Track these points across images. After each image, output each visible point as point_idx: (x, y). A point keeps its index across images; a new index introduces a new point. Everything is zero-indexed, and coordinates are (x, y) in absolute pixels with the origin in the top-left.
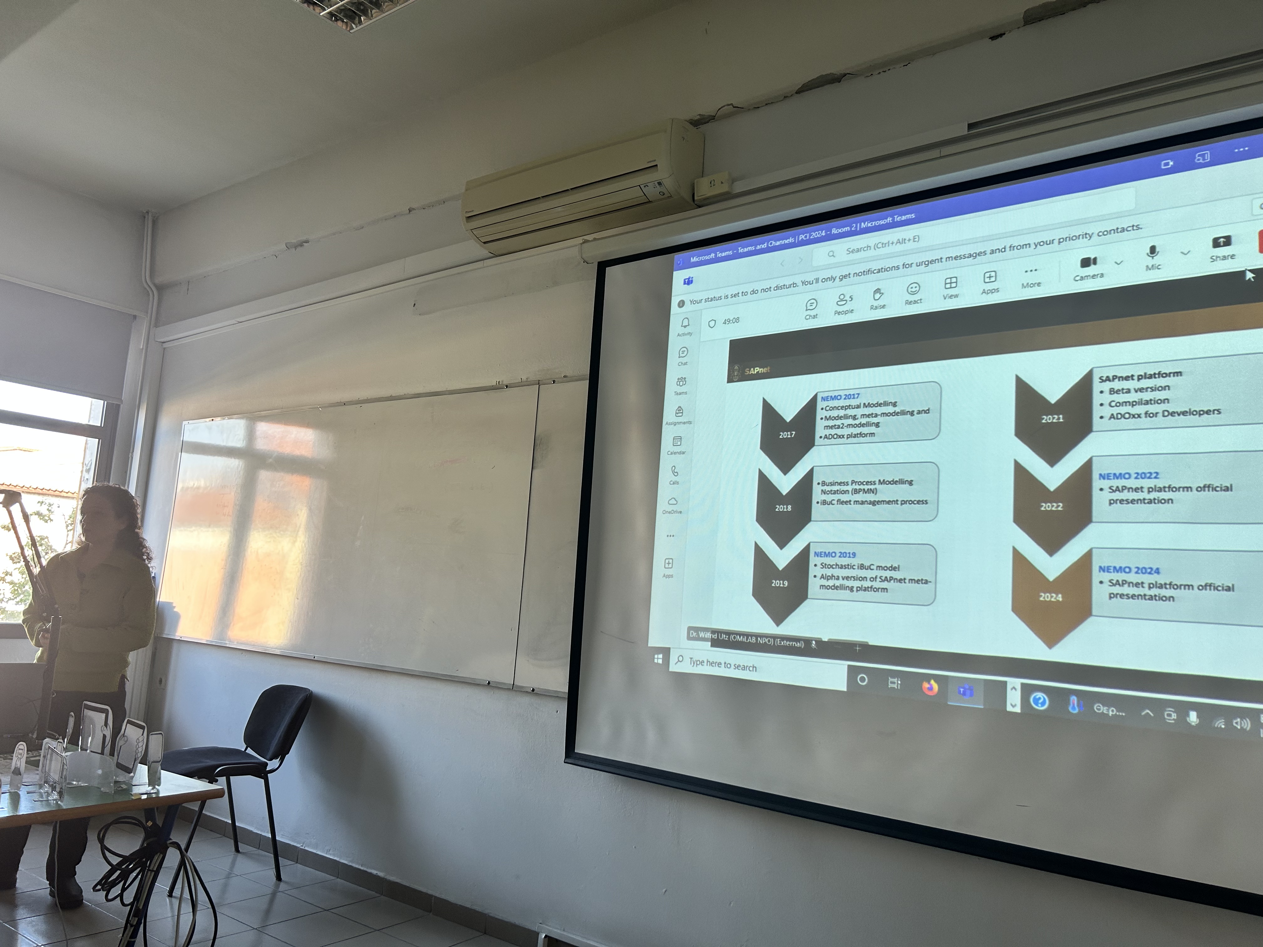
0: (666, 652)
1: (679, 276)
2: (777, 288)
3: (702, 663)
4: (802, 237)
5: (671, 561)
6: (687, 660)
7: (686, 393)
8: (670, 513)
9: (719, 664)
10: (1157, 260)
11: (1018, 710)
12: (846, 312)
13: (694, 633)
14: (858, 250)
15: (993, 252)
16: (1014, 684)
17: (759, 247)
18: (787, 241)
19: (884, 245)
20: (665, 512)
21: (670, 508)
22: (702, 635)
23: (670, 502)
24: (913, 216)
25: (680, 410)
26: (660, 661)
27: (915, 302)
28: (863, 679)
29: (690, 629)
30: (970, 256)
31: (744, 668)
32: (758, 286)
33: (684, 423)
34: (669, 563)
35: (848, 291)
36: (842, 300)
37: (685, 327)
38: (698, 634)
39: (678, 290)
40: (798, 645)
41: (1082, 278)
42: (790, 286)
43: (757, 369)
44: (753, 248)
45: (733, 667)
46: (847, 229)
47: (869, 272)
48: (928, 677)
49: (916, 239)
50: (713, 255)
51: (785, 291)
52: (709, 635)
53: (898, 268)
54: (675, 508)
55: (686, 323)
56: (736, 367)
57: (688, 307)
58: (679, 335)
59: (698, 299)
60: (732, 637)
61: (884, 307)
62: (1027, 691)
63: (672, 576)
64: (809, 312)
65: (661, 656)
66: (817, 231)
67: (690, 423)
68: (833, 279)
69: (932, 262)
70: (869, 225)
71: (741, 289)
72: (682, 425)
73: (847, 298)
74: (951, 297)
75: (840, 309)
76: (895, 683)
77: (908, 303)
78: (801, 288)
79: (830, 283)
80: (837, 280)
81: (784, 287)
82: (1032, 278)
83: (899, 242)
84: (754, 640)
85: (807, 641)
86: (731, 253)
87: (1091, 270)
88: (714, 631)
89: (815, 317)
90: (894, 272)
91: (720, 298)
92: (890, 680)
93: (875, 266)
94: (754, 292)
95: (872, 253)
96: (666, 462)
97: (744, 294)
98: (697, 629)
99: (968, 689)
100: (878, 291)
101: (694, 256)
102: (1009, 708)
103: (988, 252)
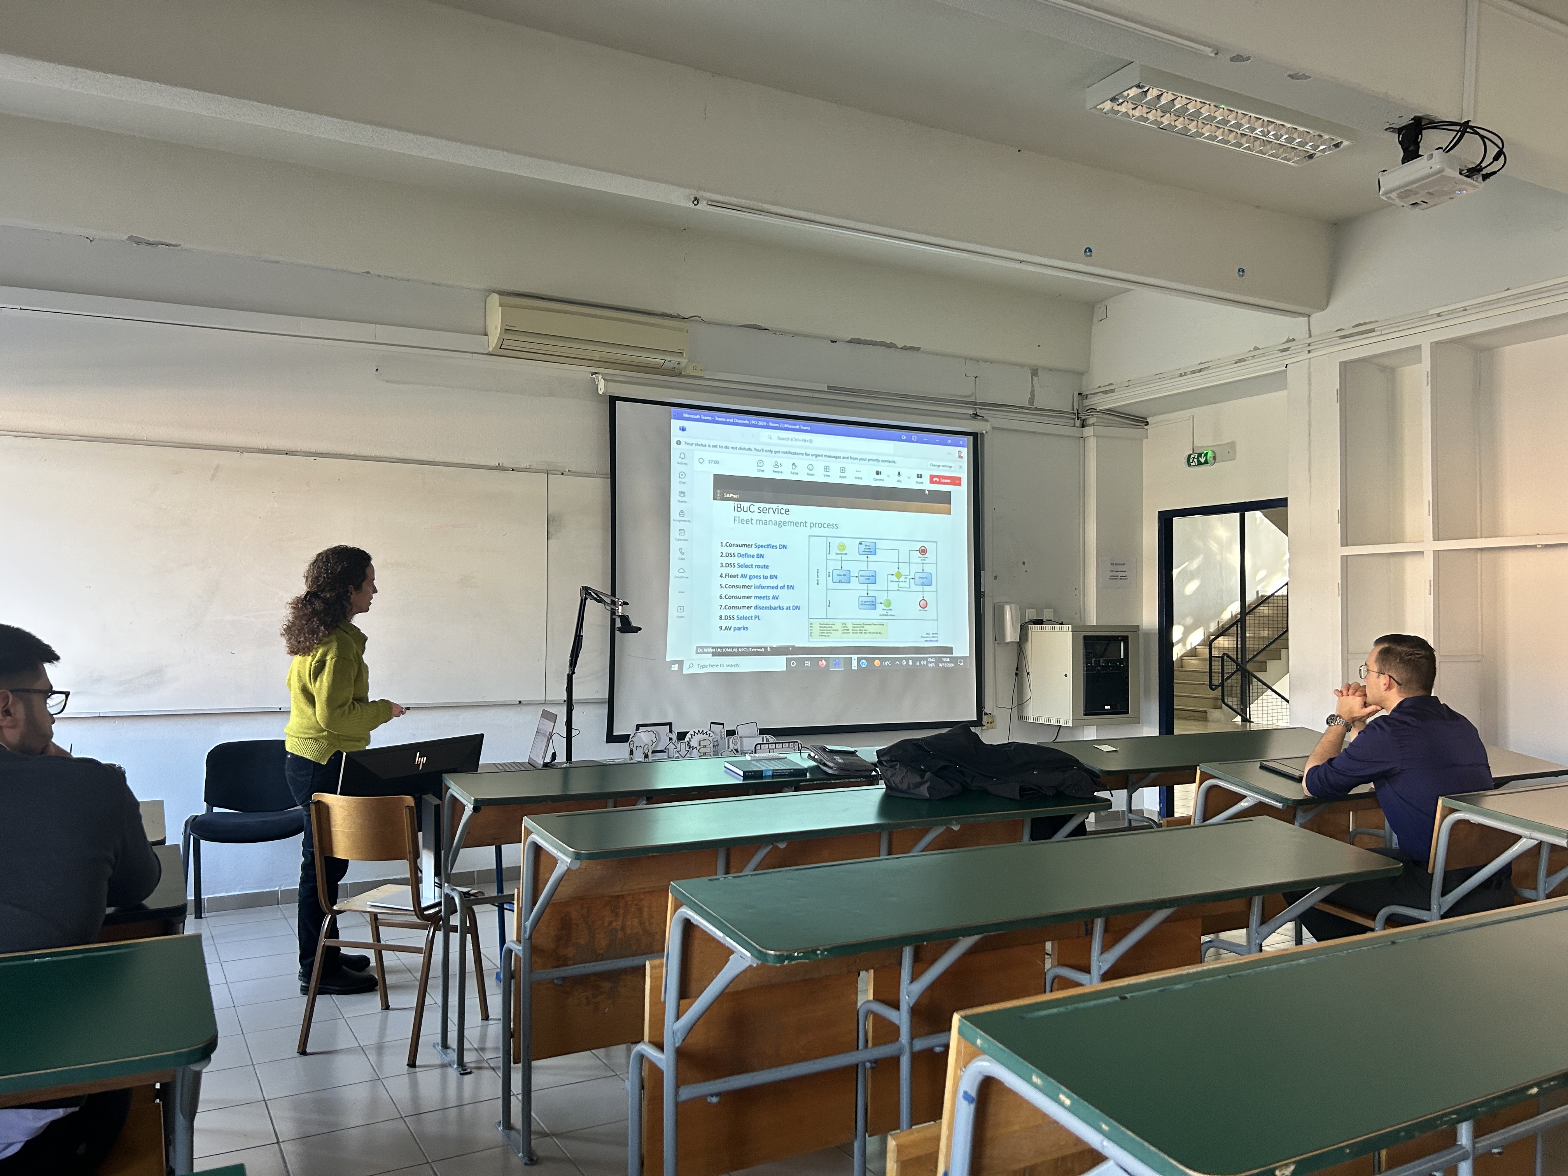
0: (681, 663)
1: (676, 424)
2: (740, 448)
3: (706, 666)
4: (753, 422)
5: (682, 608)
6: (696, 666)
7: (686, 502)
8: (680, 577)
9: (717, 666)
10: (900, 478)
11: (856, 668)
12: (778, 472)
13: (701, 650)
14: (784, 439)
15: (843, 458)
16: (855, 657)
17: (728, 420)
18: (745, 422)
19: (796, 440)
20: (676, 577)
21: (680, 575)
22: (705, 650)
23: (680, 571)
24: (809, 428)
25: (682, 513)
26: (676, 669)
27: (812, 475)
28: (793, 664)
29: (697, 648)
30: (834, 457)
31: (732, 666)
32: (730, 445)
33: (686, 521)
34: (681, 609)
35: (780, 461)
36: (776, 465)
37: (682, 458)
38: (703, 650)
39: (676, 435)
40: (761, 650)
41: (876, 480)
42: (748, 450)
43: (731, 495)
44: (724, 420)
45: (725, 666)
46: (777, 425)
47: (789, 453)
48: (821, 659)
49: (811, 441)
50: (698, 416)
51: (745, 452)
52: (710, 650)
53: (803, 454)
54: (683, 575)
55: (682, 456)
56: (718, 491)
57: (683, 445)
58: (678, 463)
59: (691, 443)
60: (724, 650)
61: (797, 474)
62: (859, 659)
63: (684, 617)
64: (759, 468)
65: (677, 665)
66: (762, 421)
67: (689, 521)
68: (771, 452)
69: (819, 455)
70: (789, 427)
71: (718, 443)
72: (684, 522)
73: (779, 464)
74: (827, 476)
75: (776, 470)
76: (808, 664)
77: (808, 474)
78: (754, 452)
79: (769, 453)
80: (773, 453)
81: (744, 449)
82: (859, 475)
83: (803, 440)
84: (736, 650)
85: (766, 648)
86: (710, 418)
87: (879, 477)
88: (713, 648)
89: (763, 471)
90: (801, 456)
91: (705, 446)
92: (806, 662)
93: (793, 450)
94: (726, 447)
95: (790, 442)
96: (675, 546)
97: (721, 447)
98: (702, 647)
99: (837, 664)
100: (794, 464)
101: (686, 413)
102: (853, 668)
103: (842, 457)
